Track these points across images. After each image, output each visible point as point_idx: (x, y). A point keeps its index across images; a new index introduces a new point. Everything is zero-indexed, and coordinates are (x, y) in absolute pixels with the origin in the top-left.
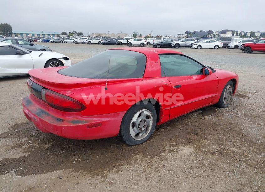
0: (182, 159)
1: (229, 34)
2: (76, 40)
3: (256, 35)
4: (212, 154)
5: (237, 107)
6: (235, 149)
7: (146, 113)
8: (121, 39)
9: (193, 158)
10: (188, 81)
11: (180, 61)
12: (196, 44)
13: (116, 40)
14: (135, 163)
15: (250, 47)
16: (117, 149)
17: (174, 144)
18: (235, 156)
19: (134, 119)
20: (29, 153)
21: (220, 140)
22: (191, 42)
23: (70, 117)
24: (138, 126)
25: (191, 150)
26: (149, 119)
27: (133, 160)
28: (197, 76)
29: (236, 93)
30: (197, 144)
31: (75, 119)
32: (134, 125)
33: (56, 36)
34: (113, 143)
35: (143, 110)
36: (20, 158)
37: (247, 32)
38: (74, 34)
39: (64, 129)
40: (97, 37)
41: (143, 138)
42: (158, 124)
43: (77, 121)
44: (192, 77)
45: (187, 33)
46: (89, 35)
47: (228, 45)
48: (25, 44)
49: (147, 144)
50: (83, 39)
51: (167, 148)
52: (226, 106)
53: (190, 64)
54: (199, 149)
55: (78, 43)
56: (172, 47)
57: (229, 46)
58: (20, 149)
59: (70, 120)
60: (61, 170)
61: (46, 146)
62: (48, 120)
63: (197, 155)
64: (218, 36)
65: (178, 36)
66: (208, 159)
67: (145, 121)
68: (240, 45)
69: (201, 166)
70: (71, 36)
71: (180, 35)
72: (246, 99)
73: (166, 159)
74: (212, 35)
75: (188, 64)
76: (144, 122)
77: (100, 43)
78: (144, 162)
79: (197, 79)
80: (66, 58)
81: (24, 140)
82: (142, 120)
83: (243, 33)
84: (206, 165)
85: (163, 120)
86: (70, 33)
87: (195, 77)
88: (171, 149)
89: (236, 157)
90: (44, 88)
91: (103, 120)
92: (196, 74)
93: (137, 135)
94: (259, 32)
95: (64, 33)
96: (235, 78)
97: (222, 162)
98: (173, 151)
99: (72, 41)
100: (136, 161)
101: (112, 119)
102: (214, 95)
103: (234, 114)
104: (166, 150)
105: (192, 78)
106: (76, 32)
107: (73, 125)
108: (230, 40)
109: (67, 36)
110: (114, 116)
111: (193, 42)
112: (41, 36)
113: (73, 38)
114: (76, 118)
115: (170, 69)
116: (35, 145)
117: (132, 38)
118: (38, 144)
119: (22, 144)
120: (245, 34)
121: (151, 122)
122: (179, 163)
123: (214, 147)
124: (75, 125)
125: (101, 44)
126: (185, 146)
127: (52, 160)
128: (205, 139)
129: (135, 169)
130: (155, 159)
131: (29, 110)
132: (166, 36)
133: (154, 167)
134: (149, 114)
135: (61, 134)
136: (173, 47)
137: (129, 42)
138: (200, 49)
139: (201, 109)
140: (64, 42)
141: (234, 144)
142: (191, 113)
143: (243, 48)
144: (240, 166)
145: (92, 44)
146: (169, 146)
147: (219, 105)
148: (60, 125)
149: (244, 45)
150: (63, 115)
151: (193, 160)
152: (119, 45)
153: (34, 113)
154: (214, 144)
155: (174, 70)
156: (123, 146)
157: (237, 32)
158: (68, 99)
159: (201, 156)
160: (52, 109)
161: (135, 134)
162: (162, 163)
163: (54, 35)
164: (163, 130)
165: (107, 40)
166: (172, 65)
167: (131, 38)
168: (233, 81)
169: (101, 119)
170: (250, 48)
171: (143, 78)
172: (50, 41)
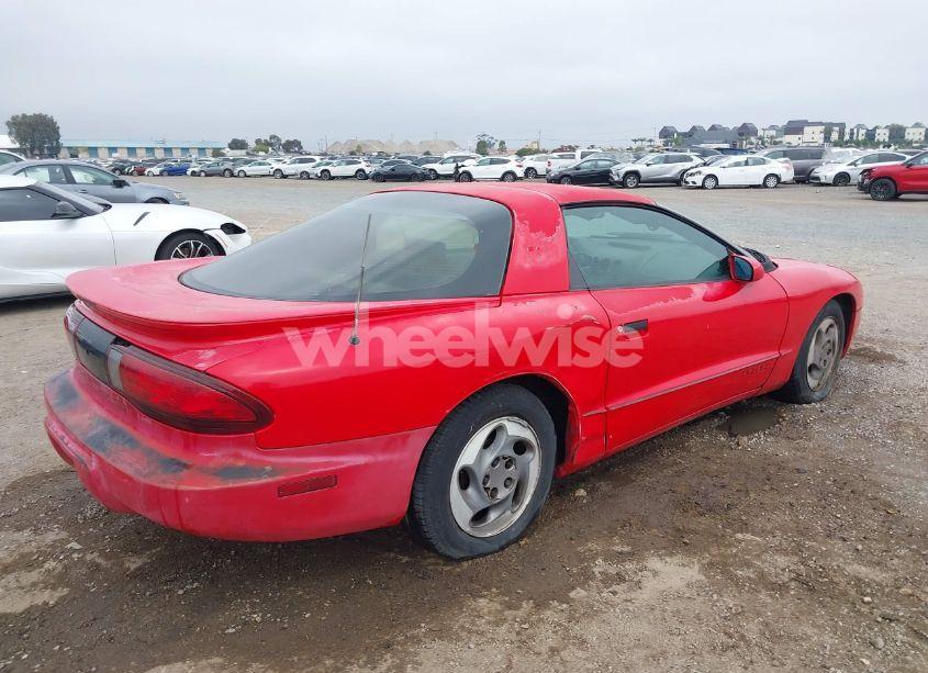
0: (657, 612)
1: (813, 136)
2: (276, 166)
3: (908, 137)
4: (773, 590)
5: (858, 398)
6: (864, 571)
7: (514, 429)
8: (435, 161)
9: (699, 605)
10: (676, 306)
11: (642, 229)
12: (699, 173)
13: (419, 162)
14: (470, 631)
15: (890, 178)
16: (404, 572)
17: (626, 549)
18: (867, 599)
19: (469, 455)
20: (66, 591)
21: (804, 532)
22: (680, 166)
23: (215, 454)
24: (484, 483)
25: (690, 572)
26: (528, 455)
27: (463, 620)
28: (706, 286)
29: (852, 347)
30: (714, 551)
31: (231, 460)
32: (466, 478)
33: (209, 152)
34: (388, 551)
35: (504, 421)
36: (28, 611)
37: (876, 127)
38: (271, 145)
39: (187, 500)
40: (352, 153)
41: (504, 527)
42: (563, 473)
43: (242, 468)
44: (690, 291)
45: (666, 133)
46: (324, 150)
47: (813, 174)
48: (97, 182)
49: (521, 551)
50: (302, 161)
51: (599, 566)
52: (817, 395)
53: (680, 242)
54: (722, 570)
55: (284, 177)
56: (613, 184)
57: (818, 178)
58: (34, 576)
59: (212, 465)
60: (179, 664)
61: (134, 563)
62: (130, 465)
63: (715, 596)
64: (776, 143)
65: (634, 146)
66: (759, 614)
67: (509, 463)
68: (855, 174)
69: (731, 642)
70: (262, 153)
71: (639, 143)
72: (893, 369)
73: (591, 613)
74: (753, 139)
75: (672, 241)
76: (507, 466)
77: (361, 175)
78: (504, 628)
79: (706, 299)
80: (231, 229)
81: (50, 537)
82: (497, 459)
83: (863, 132)
84: (753, 636)
85: (578, 456)
86: (258, 141)
87: (699, 291)
88: (612, 570)
89: (869, 603)
90: (118, 340)
91: (343, 463)
92: (704, 276)
93: (480, 516)
94: (917, 125)
95: (237, 144)
96: (848, 291)
97: (814, 625)
98: (620, 578)
99: (264, 169)
100: (473, 623)
101: (381, 458)
102: (774, 355)
103: (853, 427)
104: (592, 577)
105: (688, 293)
106: (279, 140)
107: (225, 486)
108: (817, 155)
109: (248, 154)
110: (386, 448)
111: (687, 165)
112: (159, 155)
113: (268, 161)
114: (237, 456)
115: (606, 261)
116: (89, 557)
117: (474, 155)
118: (102, 554)
119: (40, 553)
120: (871, 135)
121: (533, 464)
122: (642, 628)
123: (781, 560)
124: (231, 485)
125: (366, 177)
126: (668, 559)
127: (147, 619)
128: (744, 527)
129: (468, 655)
130: (548, 613)
131: (63, 427)
132: (593, 147)
133: (544, 649)
134: (527, 434)
135: (177, 522)
136: (617, 182)
137: (461, 170)
138: (715, 188)
139: (724, 409)
140: (236, 172)
141: (860, 547)
142: (688, 424)
143: (867, 181)
144: (885, 641)
145: (333, 178)
146: (605, 560)
147: (790, 393)
148: (173, 487)
149: (869, 170)
150: (187, 447)
151: (698, 617)
152: (430, 179)
153: (80, 438)
154: (779, 550)
155: (618, 262)
156: (428, 561)
157: (842, 126)
158: (205, 385)
159: (730, 601)
160: (148, 420)
161: (470, 514)
162: (576, 629)
163: (202, 150)
164: (582, 492)
165: (386, 164)
166: (611, 244)
167: (469, 158)
168: (844, 304)
169: (335, 459)
170: (893, 181)
171: (501, 295)
172: (189, 173)
